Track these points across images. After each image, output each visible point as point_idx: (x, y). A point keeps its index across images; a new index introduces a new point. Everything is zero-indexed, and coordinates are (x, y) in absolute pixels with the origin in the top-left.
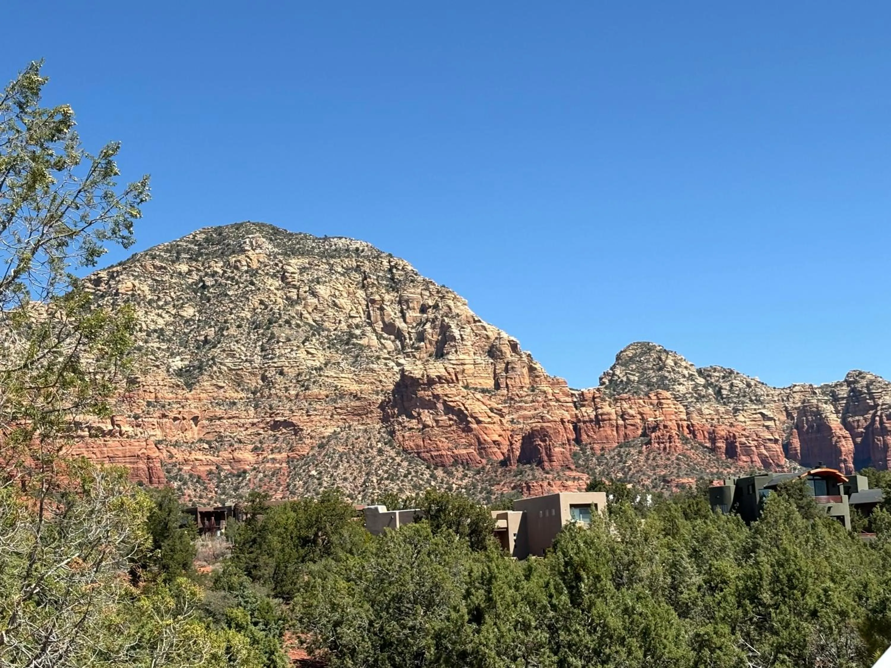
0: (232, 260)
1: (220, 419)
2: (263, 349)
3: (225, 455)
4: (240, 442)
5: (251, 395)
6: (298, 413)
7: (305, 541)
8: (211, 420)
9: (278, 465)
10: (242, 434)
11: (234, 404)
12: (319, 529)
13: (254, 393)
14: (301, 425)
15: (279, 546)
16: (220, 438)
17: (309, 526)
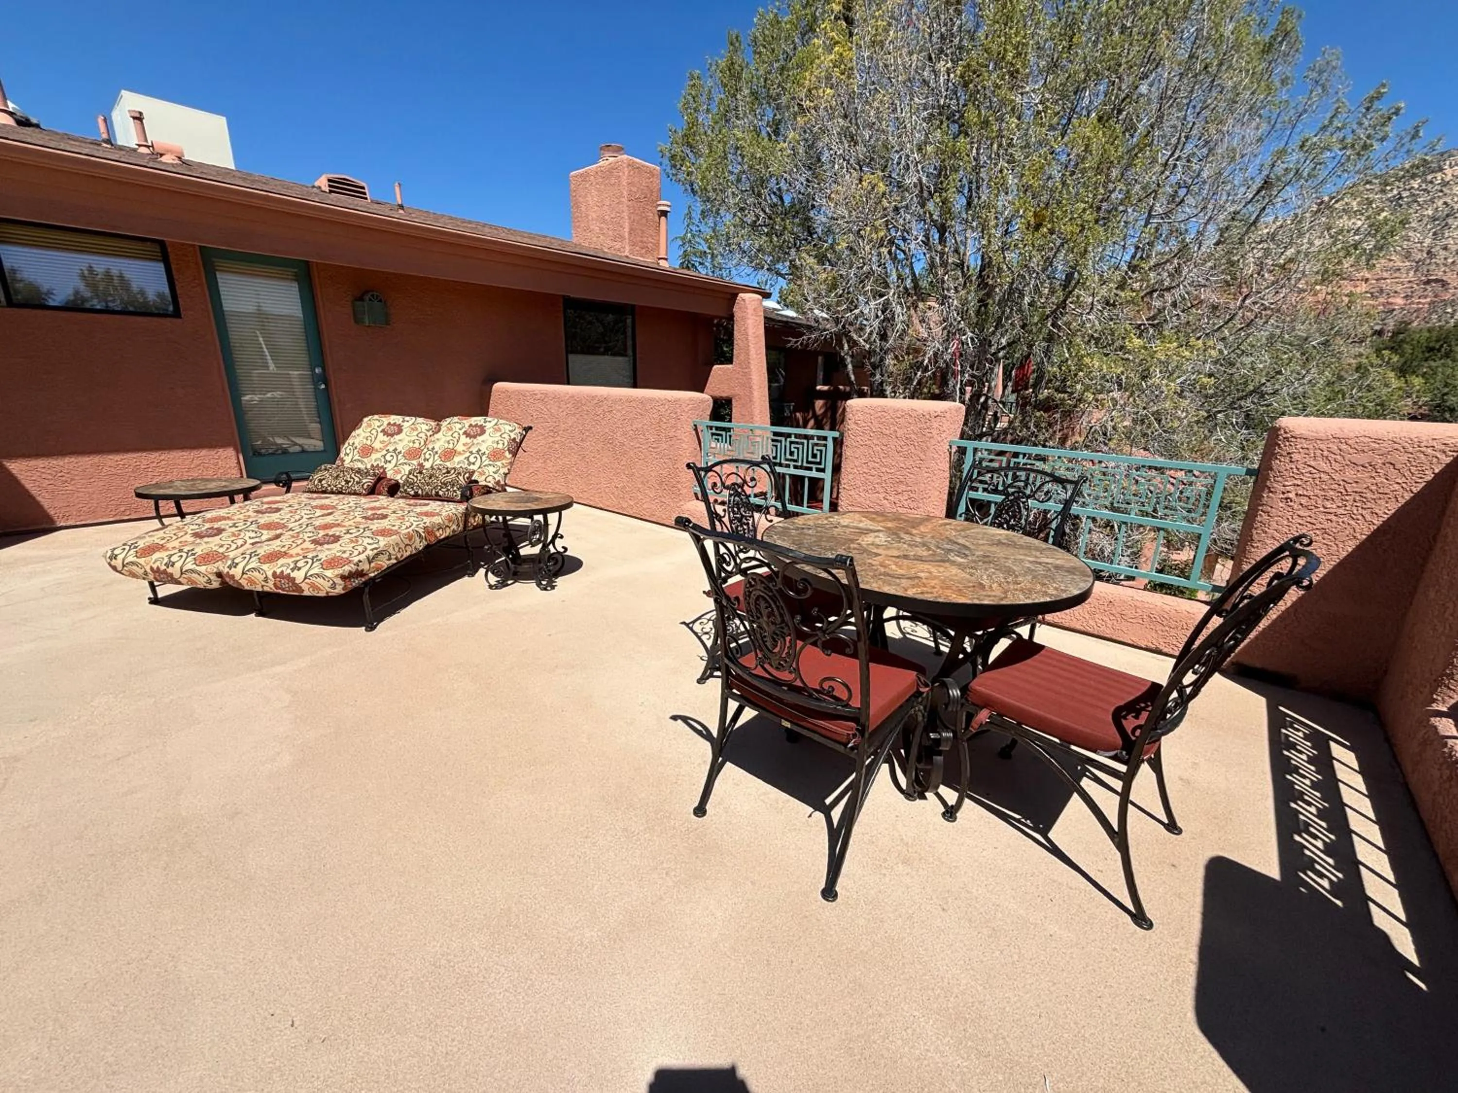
0: (1429, 177)
1: (1385, 279)
2: (1435, 234)
3: (1381, 300)
4: (1396, 292)
5: (1414, 264)
6: (1449, 274)
7: (1431, 349)
8: (1377, 280)
9: (1421, 306)
10: (1399, 288)
11: (1399, 270)
12: (1445, 343)
13: (1417, 262)
14: (1449, 281)
15: (1411, 351)
16: (1381, 291)
17: (1437, 341)
